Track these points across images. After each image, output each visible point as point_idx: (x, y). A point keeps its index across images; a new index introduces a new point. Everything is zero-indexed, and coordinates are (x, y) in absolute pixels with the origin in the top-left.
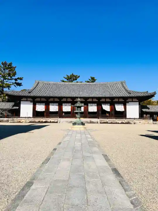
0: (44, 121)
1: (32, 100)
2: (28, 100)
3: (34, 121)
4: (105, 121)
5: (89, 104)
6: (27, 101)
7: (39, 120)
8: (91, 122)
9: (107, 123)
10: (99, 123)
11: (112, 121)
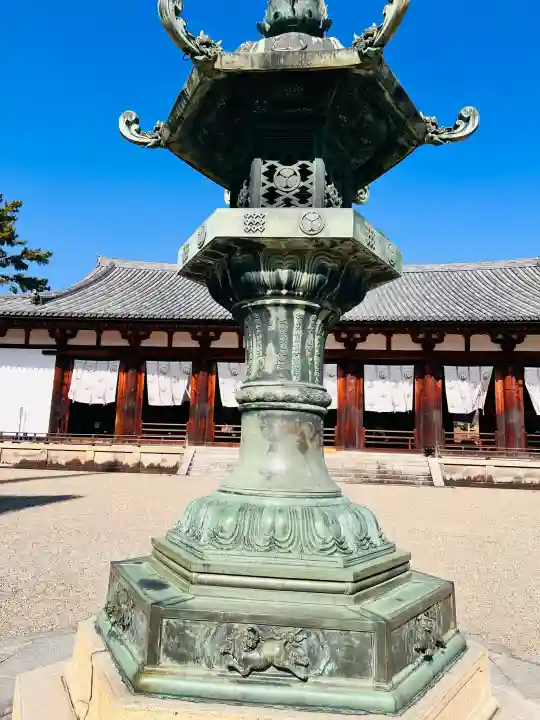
0: (101, 459)
1: (52, 342)
2: (31, 342)
3: (43, 457)
4: (475, 472)
5: (369, 369)
6: (27, 346)
7: (71, 456)
8: (385, 478)
9: (488, 483)
10: (438, 480)
11: (521, 473)
